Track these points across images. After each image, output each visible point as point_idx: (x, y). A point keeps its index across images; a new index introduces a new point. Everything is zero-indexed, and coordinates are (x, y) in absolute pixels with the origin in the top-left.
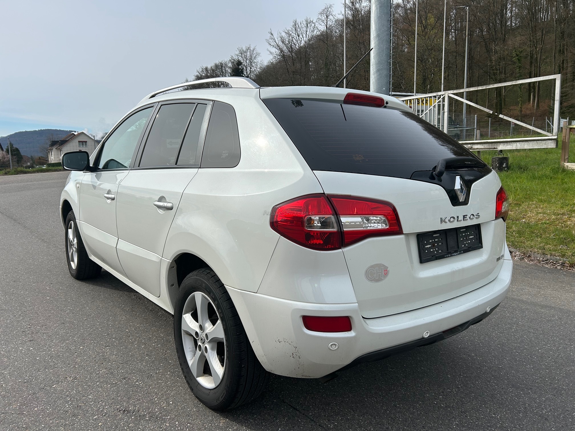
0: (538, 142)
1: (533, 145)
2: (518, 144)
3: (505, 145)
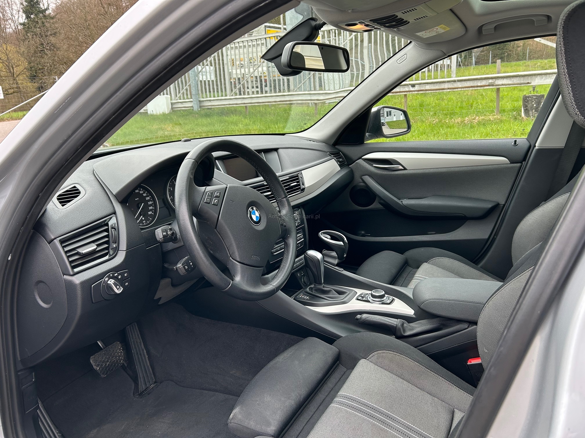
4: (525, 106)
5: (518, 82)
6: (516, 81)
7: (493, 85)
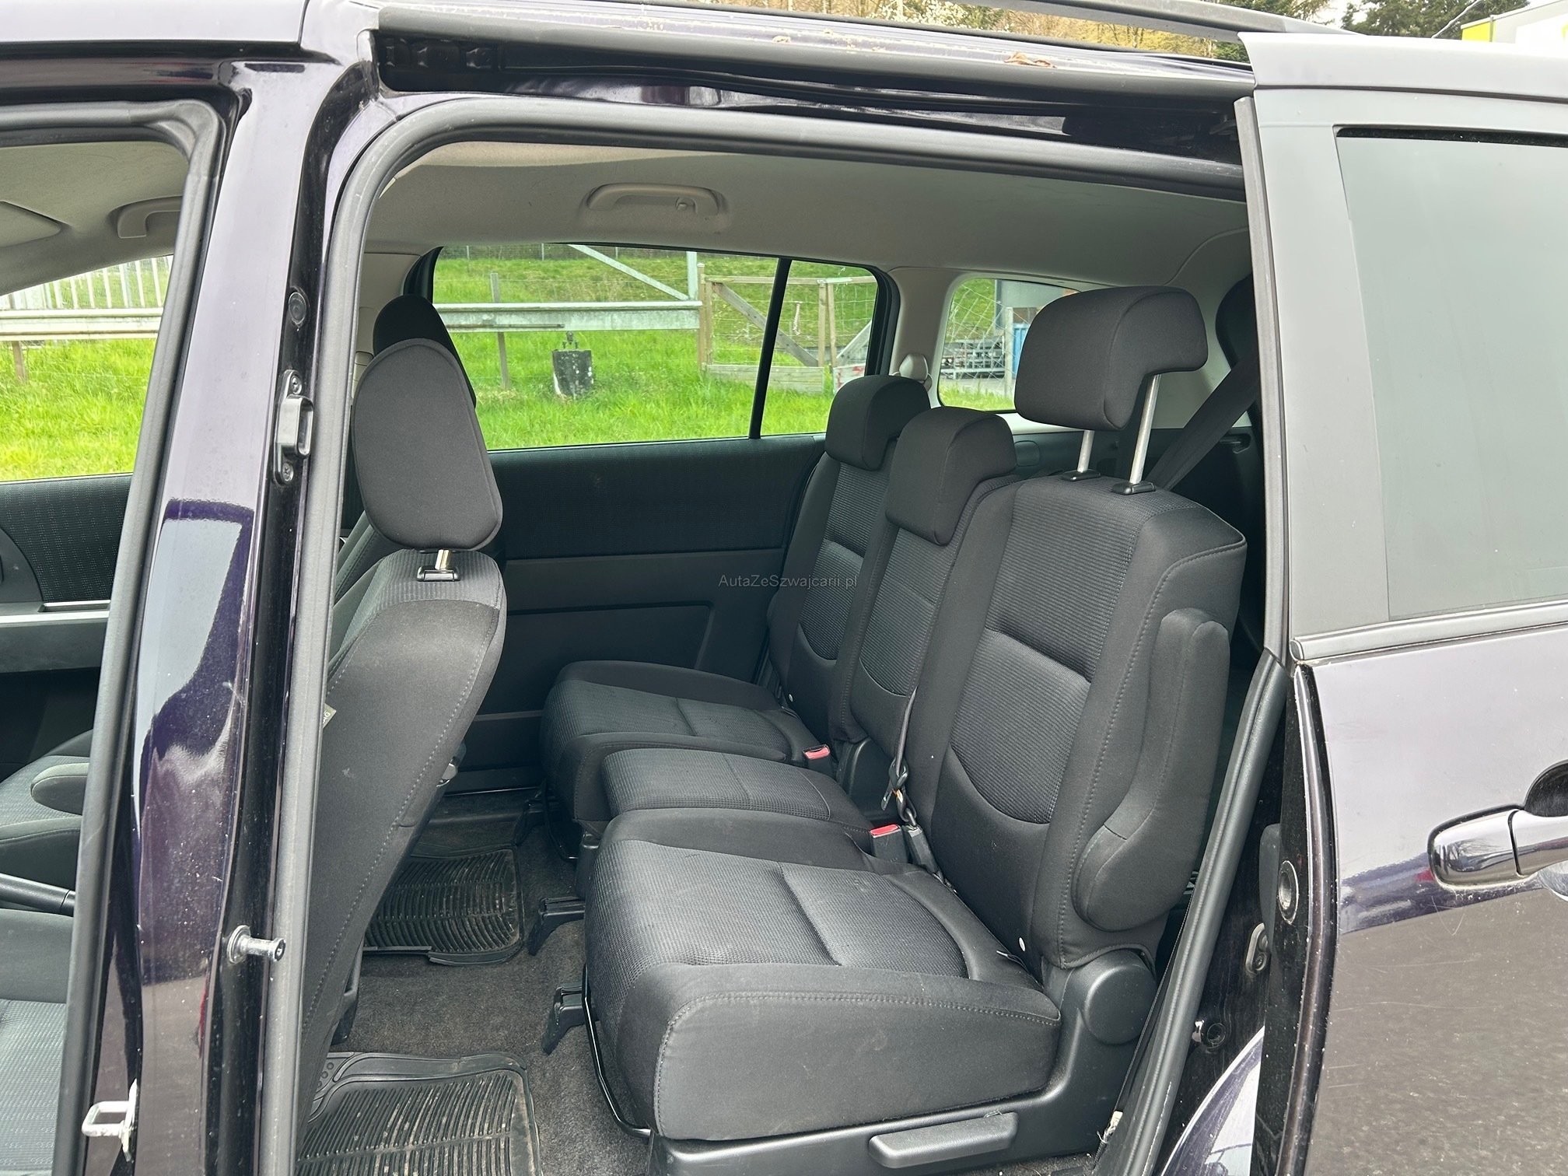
0: (661, 313)
1: (651, 320)
2: (616, 315)
3: (585, 318)
4: (560, 373)
5: (540, 323)
6: (535, 320)
7: (491, 327)
